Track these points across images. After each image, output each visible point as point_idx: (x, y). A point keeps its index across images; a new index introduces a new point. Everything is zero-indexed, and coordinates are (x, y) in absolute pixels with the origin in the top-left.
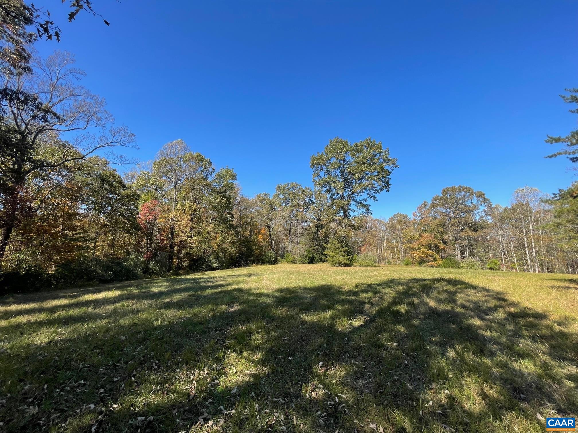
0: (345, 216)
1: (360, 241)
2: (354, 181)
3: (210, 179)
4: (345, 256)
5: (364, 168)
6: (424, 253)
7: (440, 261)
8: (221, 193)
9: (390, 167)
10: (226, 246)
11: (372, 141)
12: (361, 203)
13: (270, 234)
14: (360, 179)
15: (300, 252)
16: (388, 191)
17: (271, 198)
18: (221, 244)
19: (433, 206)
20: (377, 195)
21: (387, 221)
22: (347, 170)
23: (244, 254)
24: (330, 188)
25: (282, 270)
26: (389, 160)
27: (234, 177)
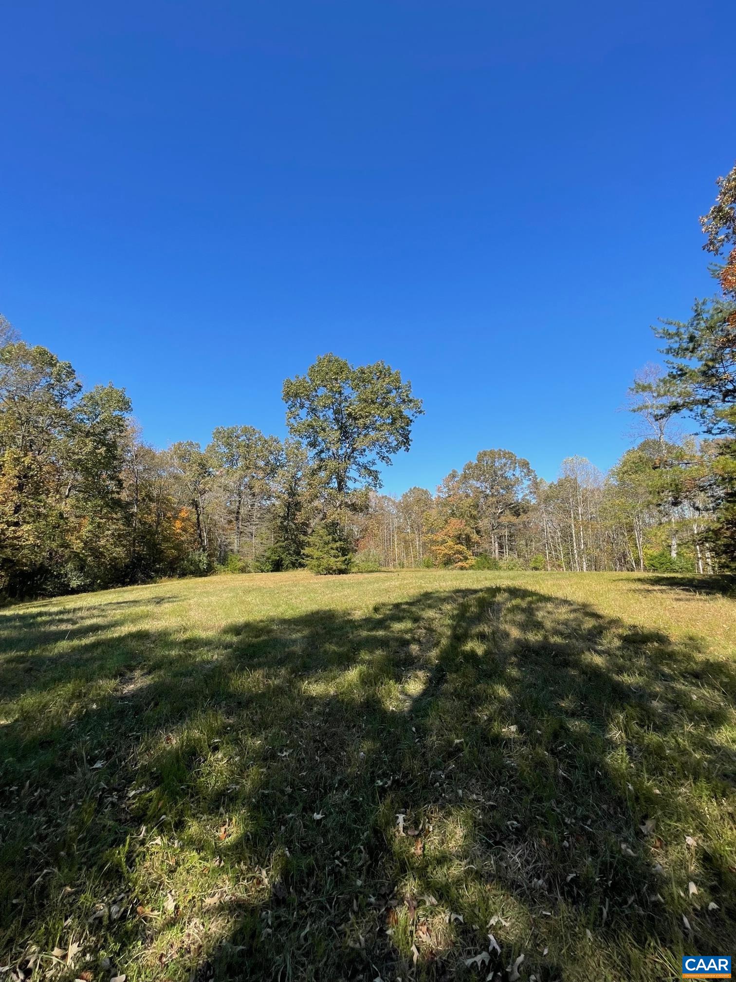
0: (340, 488)
1: (358, 532)
2: (355, 430)
3: (69, 405)
4: (338, 556)
5: (373, 409)
6: (451, 548)
7: (472, 560)
8: (94, 435)
9: (412, 412)
10: (103, 542)
11: (386, 367)
12: (365, 468)
13: (198, 519)
14: (366, 427)
15: (257, 552)
16: (407, 450)
17: (203, 452)
18: (91, 540)
19: (465, 477)
20: (391, 456)
21: (399, 499)
22: (347, 410)
23: (143, 559)
24: (316, 440)
25: (225, 586)
26: (410, 401)
27: (125, 405)
